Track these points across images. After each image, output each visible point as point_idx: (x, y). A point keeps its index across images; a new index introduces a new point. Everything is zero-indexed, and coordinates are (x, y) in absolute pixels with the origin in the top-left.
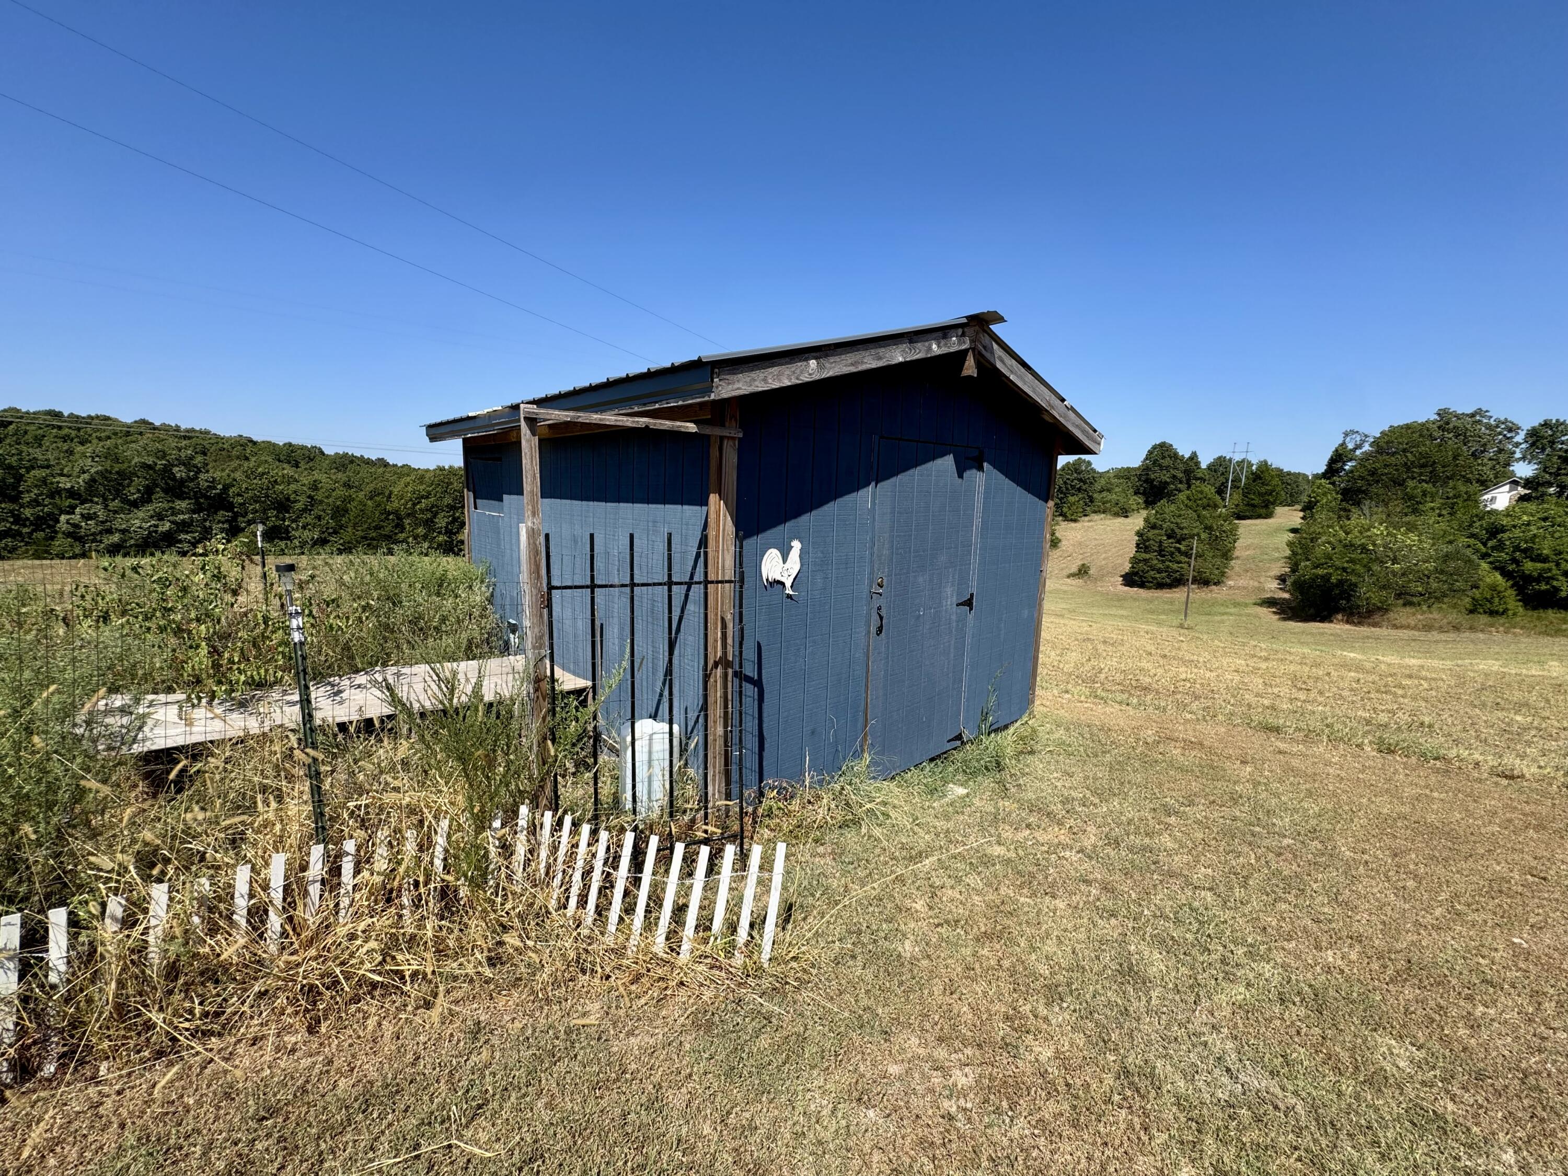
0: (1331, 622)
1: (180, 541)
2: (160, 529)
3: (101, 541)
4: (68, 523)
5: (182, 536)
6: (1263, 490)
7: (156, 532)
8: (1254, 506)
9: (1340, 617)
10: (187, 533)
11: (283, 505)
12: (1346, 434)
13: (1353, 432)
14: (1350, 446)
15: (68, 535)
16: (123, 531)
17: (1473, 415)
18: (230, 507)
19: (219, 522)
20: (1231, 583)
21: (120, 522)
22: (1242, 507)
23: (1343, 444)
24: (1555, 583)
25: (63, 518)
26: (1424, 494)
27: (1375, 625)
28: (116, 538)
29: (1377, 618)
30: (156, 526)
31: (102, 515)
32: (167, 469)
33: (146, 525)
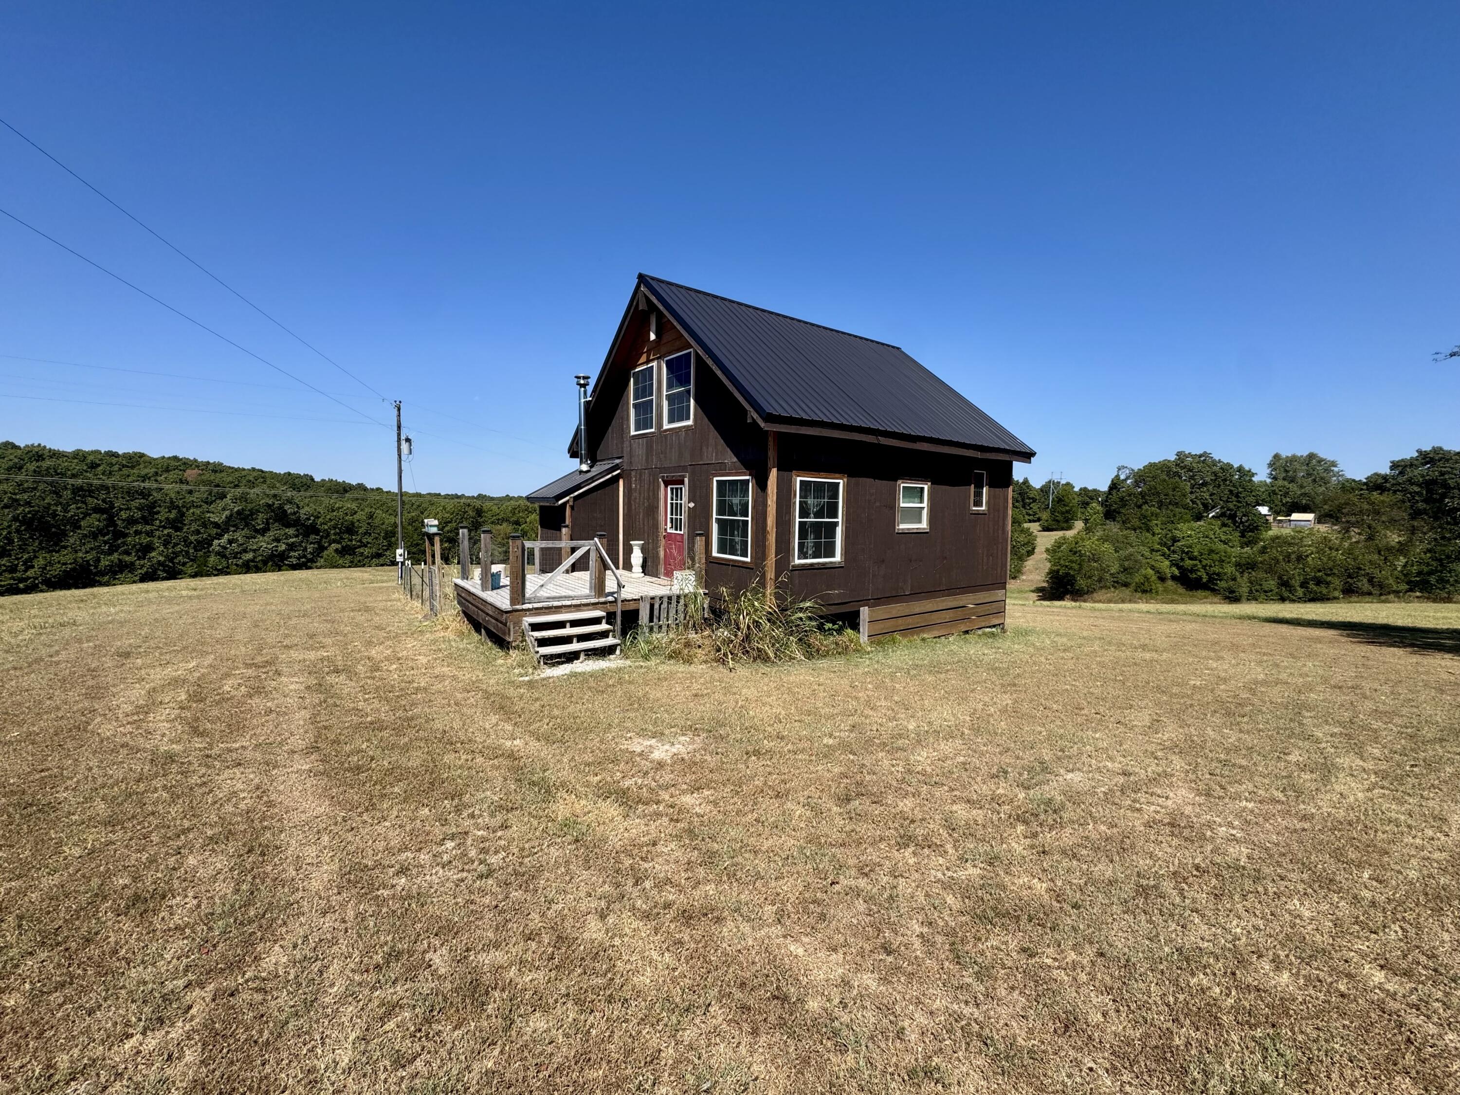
0: (1064, 600)
1: (291, 557)
2: (279, 549)
3: (240, 558)
4: (219, 545)
5: (292, 554)
6: (1064, 510)
7: (276, 551)
8: (1058, 521)
9: (1068, 596)
10: (295, 551)
11: (351, 529)
12: (1119, 469)
13: (1124, 467)
14: (1122, 477)
15: (218, 553)
16: (254, 551)
17: (1200, 456)
18: (316, 531)
19: (311, 543)
20: (1024, 577)
21: (252, 544)
22: (1050, 521)
23: (1118, 476)
24: (1199, 573)
25: (216, 542)
26: (1152, 514)
27: (1085, 601)
28: (250, 556)
29: (1086, 596)
30: (277, 546)
31: (241, 540)
32: (281, 507)
33: (270, 546)
